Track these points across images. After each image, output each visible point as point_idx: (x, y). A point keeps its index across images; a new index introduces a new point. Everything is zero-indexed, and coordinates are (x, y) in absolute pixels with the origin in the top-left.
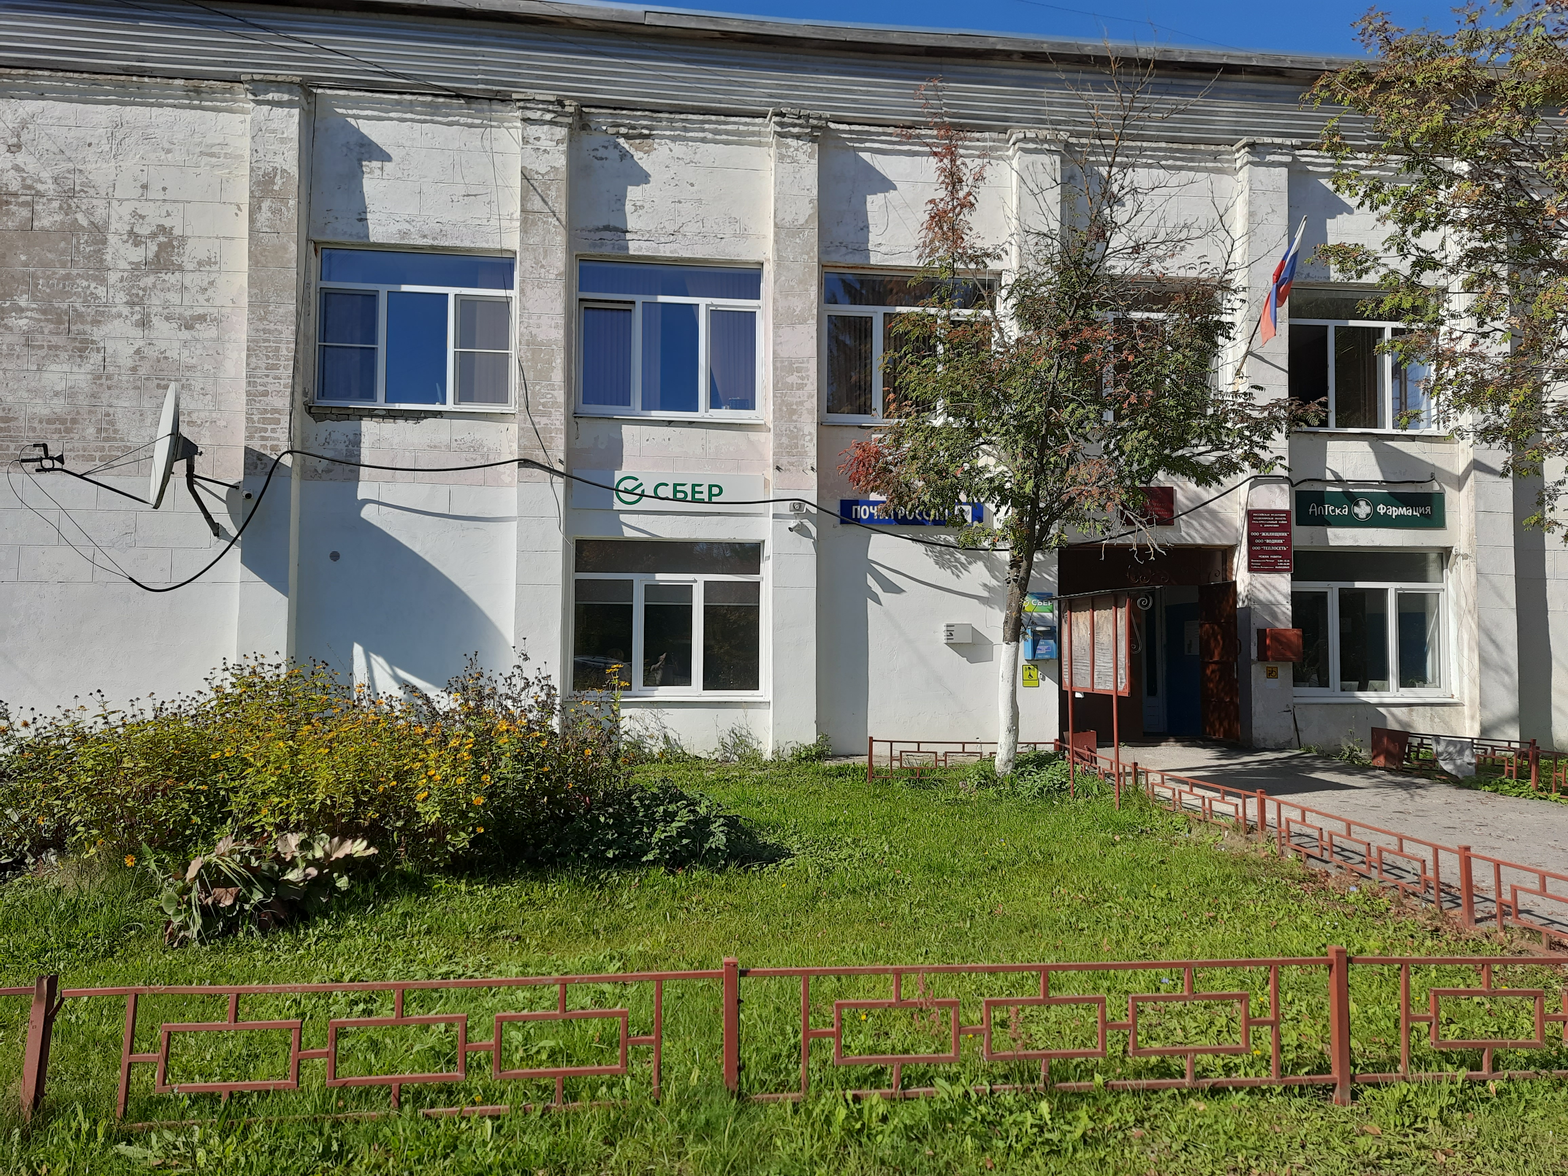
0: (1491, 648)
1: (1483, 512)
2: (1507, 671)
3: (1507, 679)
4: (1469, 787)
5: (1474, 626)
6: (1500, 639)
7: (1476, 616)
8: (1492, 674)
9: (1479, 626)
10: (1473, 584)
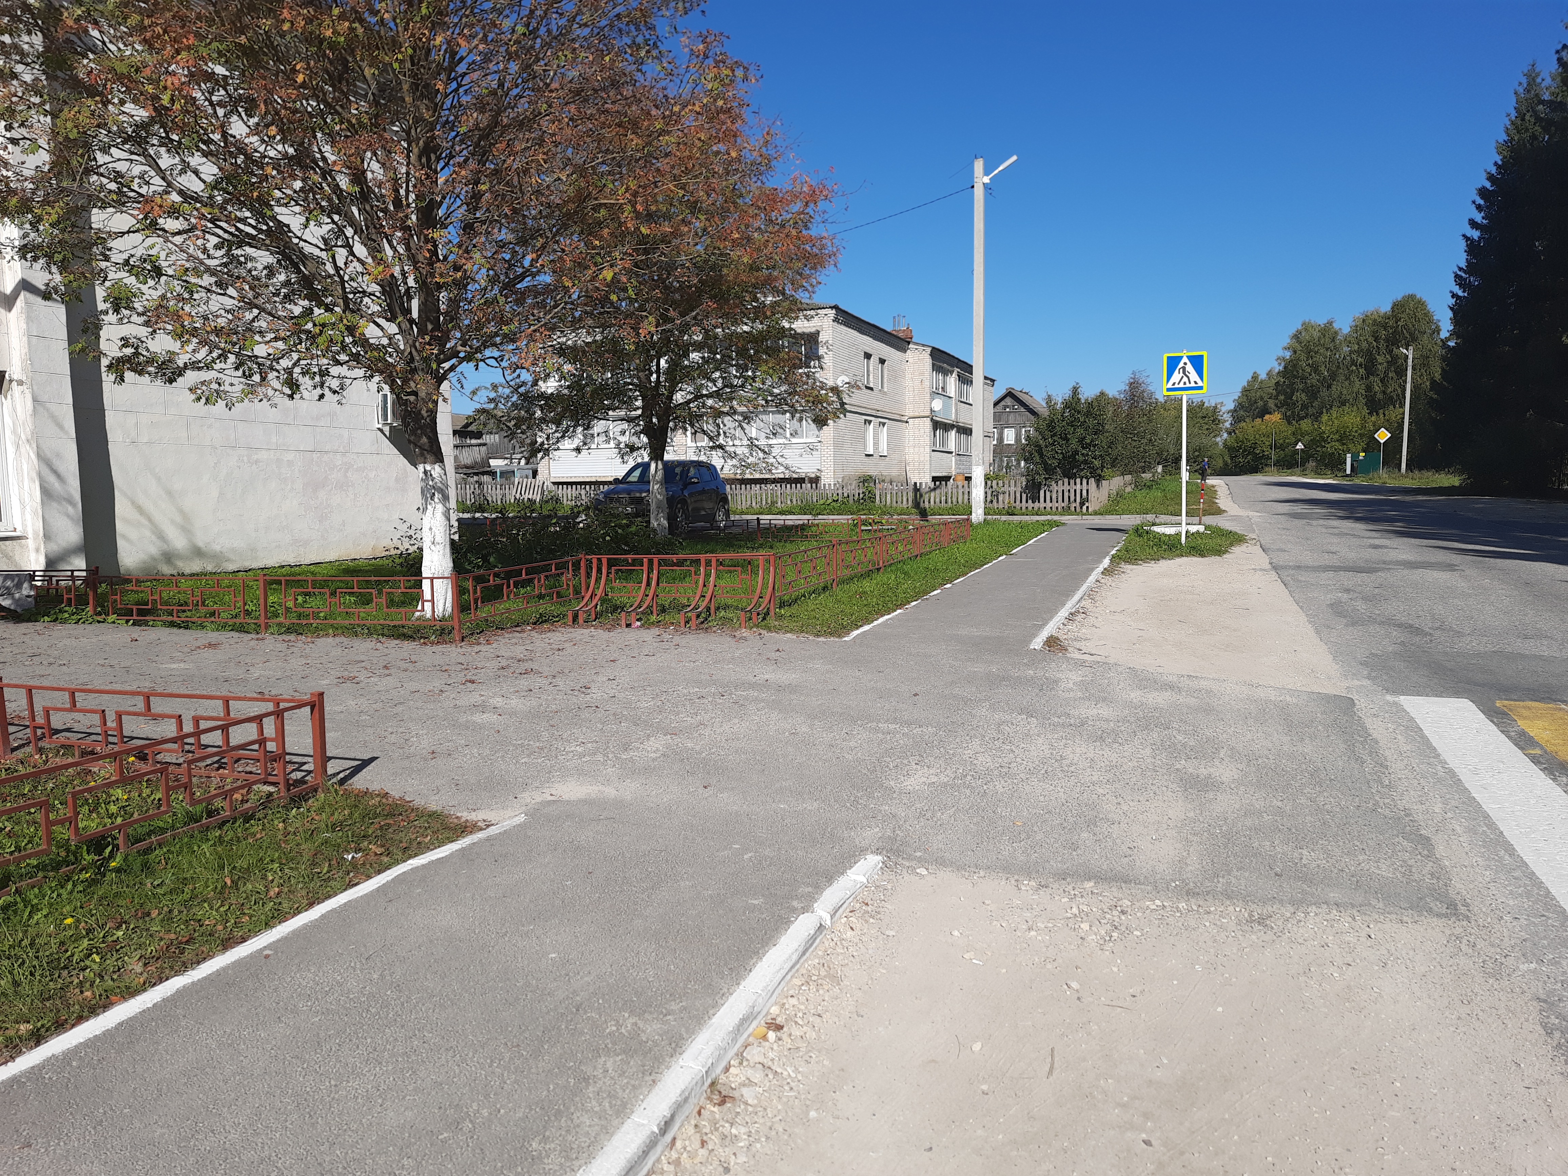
0: (52, 479)
1: (35, 337)
2: (70, 502)
3: (70, 509)
4: (29, 620)
5: (33, 456)
6: (61, 469)
7: (35, 446)
8: (54, 504)
9: (39, 456)
10: (30, 412)
